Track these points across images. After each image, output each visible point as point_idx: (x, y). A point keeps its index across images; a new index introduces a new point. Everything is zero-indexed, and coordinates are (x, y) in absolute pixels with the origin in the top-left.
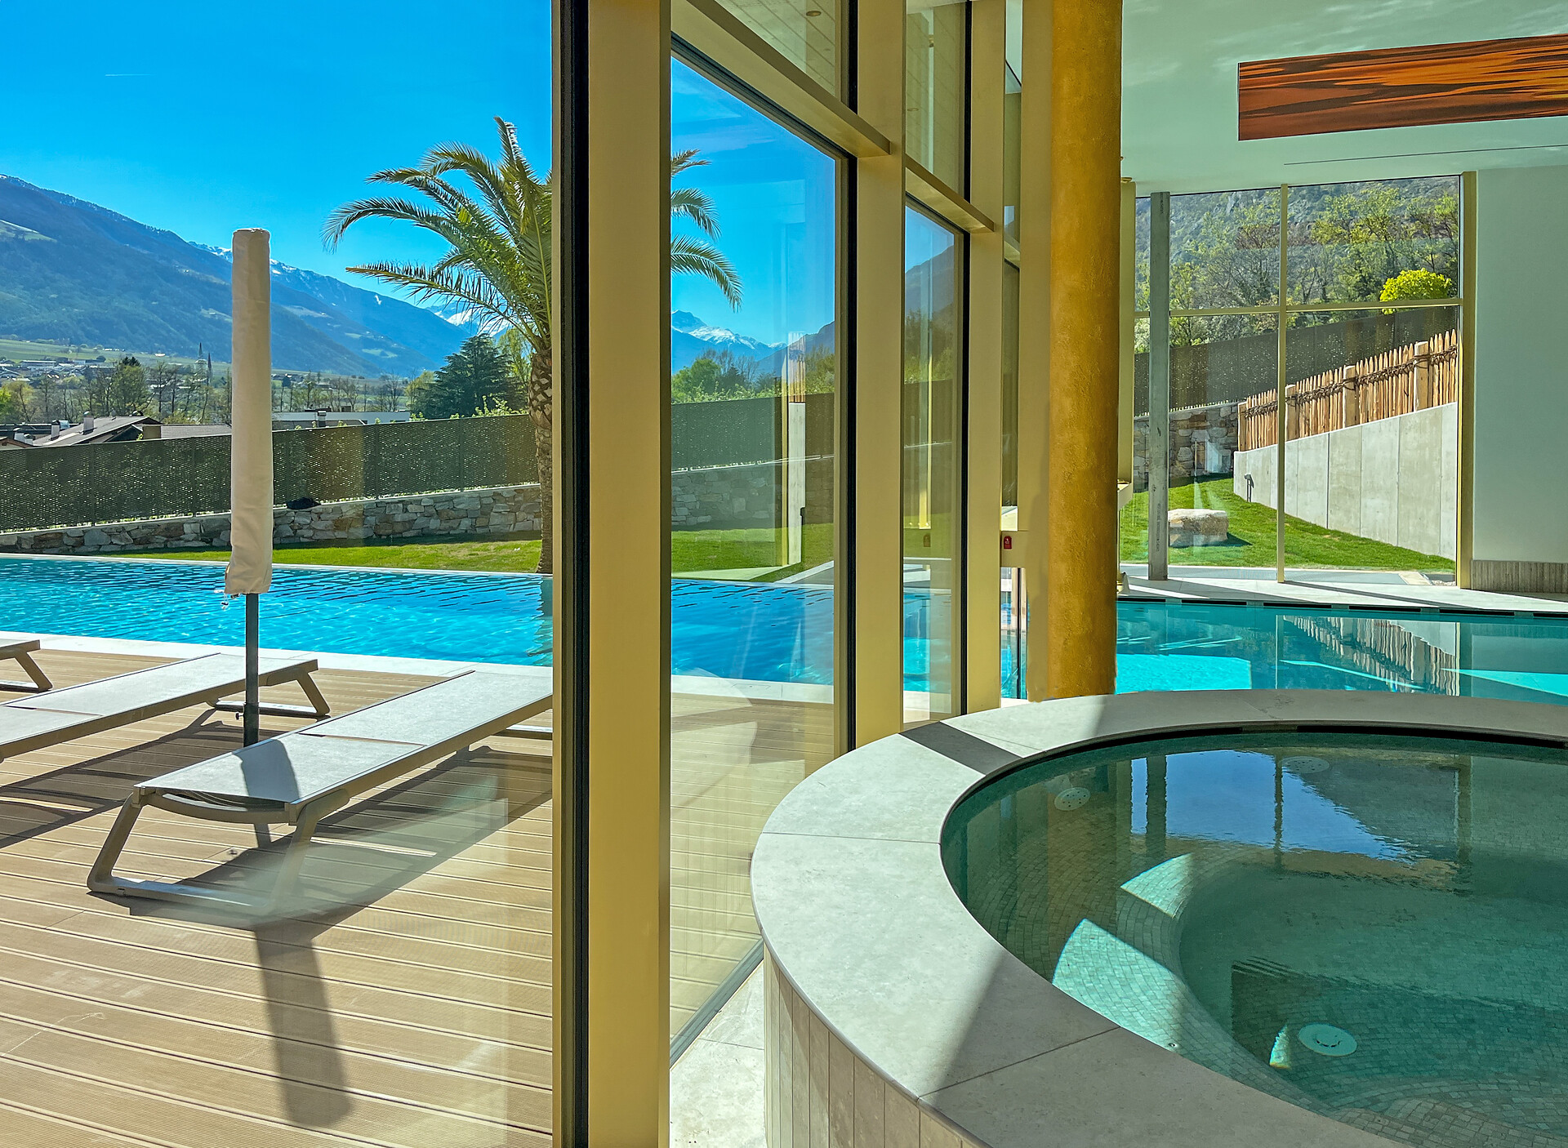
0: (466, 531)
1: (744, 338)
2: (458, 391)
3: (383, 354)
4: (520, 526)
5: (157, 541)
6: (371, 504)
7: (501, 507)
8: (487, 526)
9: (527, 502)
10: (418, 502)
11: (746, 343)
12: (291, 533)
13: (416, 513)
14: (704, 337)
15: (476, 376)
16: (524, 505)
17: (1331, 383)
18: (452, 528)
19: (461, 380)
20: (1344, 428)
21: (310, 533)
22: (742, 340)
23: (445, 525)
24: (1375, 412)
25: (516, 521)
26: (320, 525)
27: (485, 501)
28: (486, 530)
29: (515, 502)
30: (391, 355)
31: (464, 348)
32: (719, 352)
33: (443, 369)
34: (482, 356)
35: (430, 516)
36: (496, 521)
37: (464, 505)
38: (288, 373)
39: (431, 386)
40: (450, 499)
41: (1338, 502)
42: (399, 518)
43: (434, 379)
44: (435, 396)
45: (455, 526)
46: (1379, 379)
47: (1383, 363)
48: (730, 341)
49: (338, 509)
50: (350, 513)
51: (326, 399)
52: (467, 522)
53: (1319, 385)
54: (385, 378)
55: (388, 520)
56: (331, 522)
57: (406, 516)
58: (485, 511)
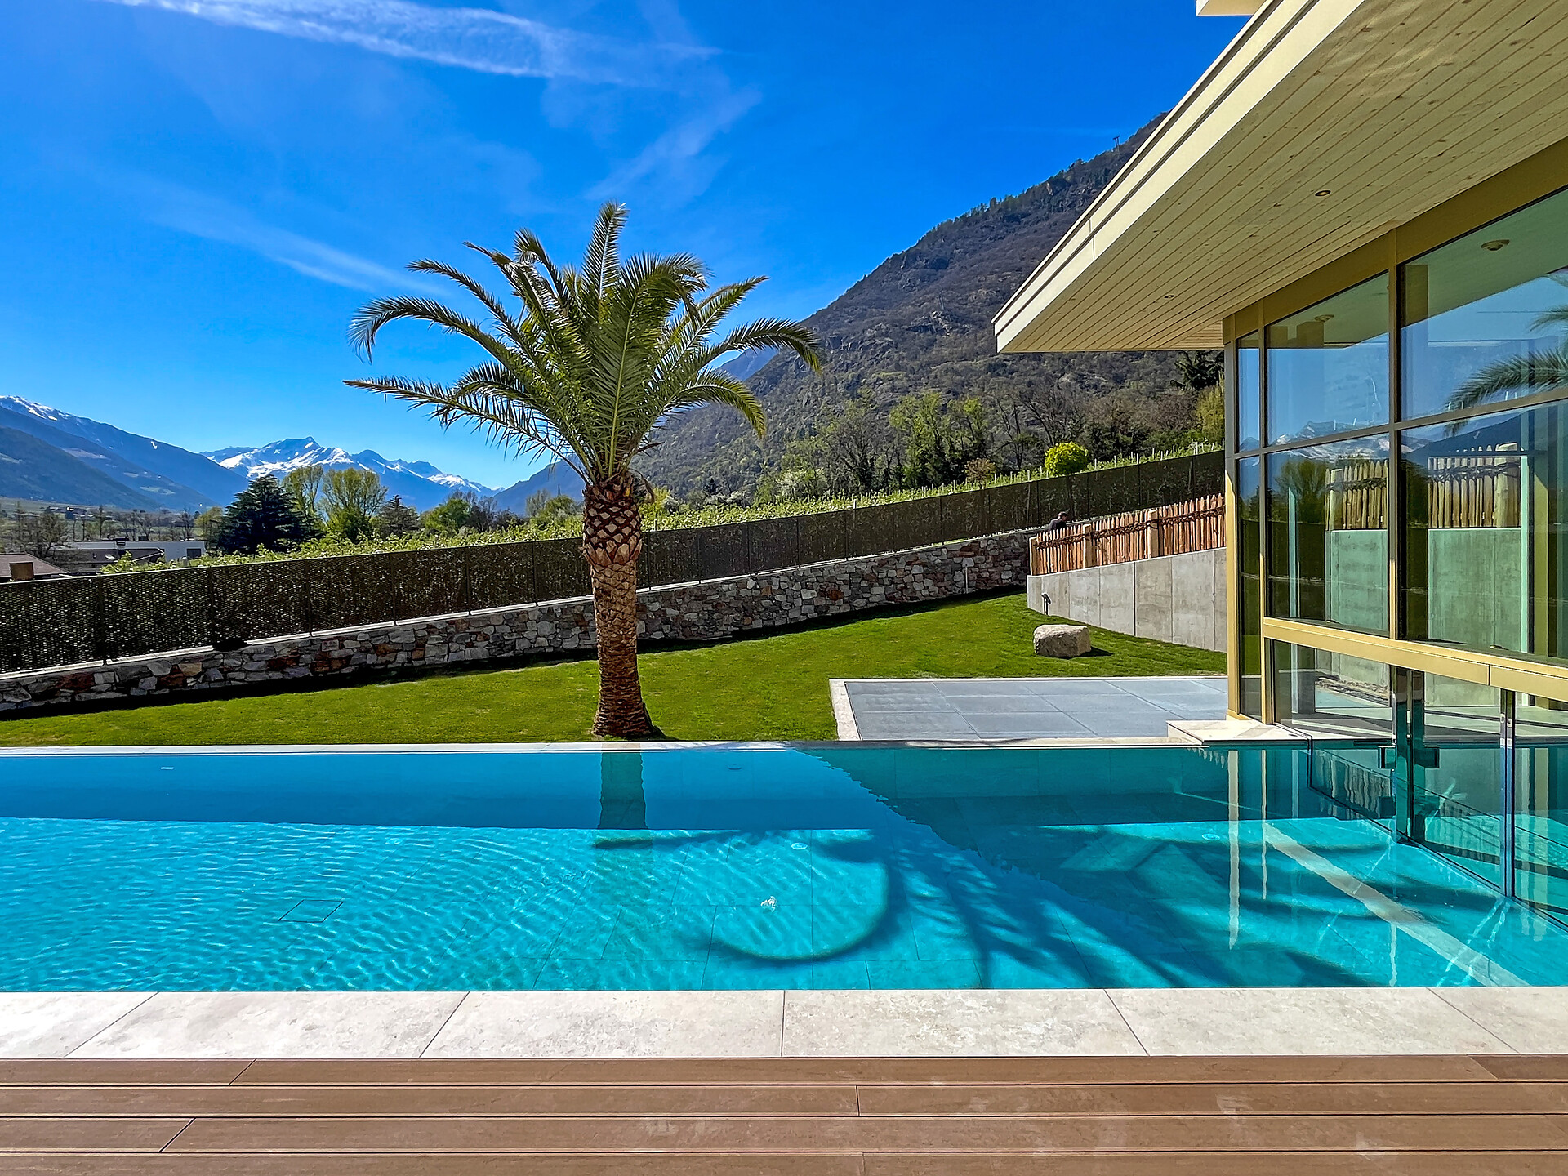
0: (403, 664)
1: (472, 483)
2: (249, 523)
3: (160, 491)
4: (454, 657)
5: (63, 694)
6: (305, 641)
7: (435, 639)
8: (423, 658)
9: (458, 633)
10: (354, 637)
11: (474, 486)
12: (220, 676)
13: (352, 649)
14: (440, 481)
15: (265, 510)
16: (456, 636)
17: (1131, 523)
18: (389, 662)
19: (251, 514)
20: (1149, 559)
21: (242, 676)
22: (471, 485)
23: (382, 659)
24: (1181, 546)
25: (449, 652)
26: (253, 667)
27: (421, 634)
28: (421, 662)
29: (447, 633)
30: (169, 492)
31: (251, 487)
32: (465, 493)
33: (234, 504)
34: (269, 494)
35: (368, 651)
36: (432, 653)
37: (399, 638)
38: (70, 507)
39: (224, 519)
40: (385, 633)
41: (1146, 616)
42: (335, 655)
43: (225, 513)
44: (228, 527)
45: (392, 660)
46: (1185, 521)
47: (1189, 507)
48: (460, 485)
49: (271, 648)
50: (285, 652)
51: (121, 530)
52: (403, 655)
53: (1117, 524)
54: (165, 512)
55: (325, 658)
56: (264, 663)
57: (342, 652)
58: (420, 644)
